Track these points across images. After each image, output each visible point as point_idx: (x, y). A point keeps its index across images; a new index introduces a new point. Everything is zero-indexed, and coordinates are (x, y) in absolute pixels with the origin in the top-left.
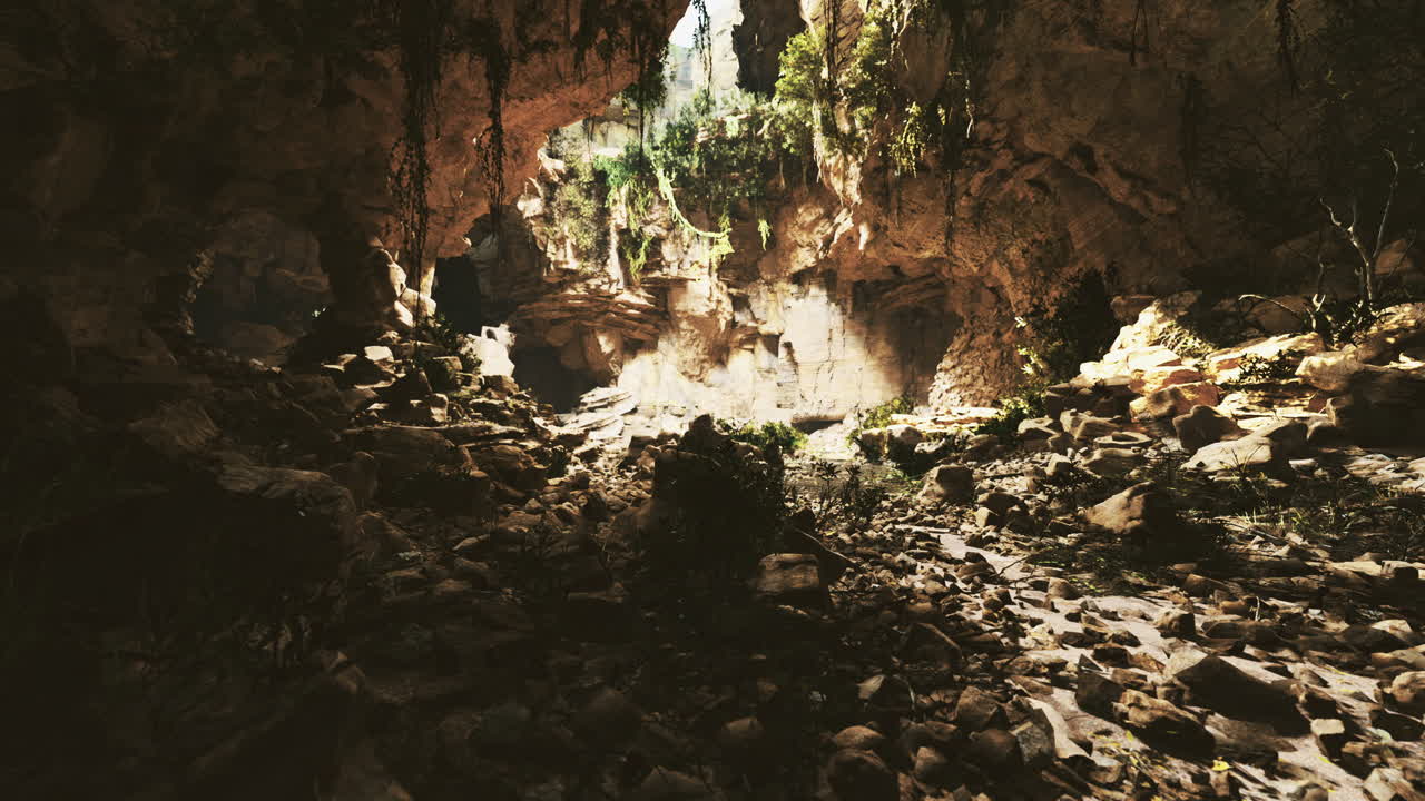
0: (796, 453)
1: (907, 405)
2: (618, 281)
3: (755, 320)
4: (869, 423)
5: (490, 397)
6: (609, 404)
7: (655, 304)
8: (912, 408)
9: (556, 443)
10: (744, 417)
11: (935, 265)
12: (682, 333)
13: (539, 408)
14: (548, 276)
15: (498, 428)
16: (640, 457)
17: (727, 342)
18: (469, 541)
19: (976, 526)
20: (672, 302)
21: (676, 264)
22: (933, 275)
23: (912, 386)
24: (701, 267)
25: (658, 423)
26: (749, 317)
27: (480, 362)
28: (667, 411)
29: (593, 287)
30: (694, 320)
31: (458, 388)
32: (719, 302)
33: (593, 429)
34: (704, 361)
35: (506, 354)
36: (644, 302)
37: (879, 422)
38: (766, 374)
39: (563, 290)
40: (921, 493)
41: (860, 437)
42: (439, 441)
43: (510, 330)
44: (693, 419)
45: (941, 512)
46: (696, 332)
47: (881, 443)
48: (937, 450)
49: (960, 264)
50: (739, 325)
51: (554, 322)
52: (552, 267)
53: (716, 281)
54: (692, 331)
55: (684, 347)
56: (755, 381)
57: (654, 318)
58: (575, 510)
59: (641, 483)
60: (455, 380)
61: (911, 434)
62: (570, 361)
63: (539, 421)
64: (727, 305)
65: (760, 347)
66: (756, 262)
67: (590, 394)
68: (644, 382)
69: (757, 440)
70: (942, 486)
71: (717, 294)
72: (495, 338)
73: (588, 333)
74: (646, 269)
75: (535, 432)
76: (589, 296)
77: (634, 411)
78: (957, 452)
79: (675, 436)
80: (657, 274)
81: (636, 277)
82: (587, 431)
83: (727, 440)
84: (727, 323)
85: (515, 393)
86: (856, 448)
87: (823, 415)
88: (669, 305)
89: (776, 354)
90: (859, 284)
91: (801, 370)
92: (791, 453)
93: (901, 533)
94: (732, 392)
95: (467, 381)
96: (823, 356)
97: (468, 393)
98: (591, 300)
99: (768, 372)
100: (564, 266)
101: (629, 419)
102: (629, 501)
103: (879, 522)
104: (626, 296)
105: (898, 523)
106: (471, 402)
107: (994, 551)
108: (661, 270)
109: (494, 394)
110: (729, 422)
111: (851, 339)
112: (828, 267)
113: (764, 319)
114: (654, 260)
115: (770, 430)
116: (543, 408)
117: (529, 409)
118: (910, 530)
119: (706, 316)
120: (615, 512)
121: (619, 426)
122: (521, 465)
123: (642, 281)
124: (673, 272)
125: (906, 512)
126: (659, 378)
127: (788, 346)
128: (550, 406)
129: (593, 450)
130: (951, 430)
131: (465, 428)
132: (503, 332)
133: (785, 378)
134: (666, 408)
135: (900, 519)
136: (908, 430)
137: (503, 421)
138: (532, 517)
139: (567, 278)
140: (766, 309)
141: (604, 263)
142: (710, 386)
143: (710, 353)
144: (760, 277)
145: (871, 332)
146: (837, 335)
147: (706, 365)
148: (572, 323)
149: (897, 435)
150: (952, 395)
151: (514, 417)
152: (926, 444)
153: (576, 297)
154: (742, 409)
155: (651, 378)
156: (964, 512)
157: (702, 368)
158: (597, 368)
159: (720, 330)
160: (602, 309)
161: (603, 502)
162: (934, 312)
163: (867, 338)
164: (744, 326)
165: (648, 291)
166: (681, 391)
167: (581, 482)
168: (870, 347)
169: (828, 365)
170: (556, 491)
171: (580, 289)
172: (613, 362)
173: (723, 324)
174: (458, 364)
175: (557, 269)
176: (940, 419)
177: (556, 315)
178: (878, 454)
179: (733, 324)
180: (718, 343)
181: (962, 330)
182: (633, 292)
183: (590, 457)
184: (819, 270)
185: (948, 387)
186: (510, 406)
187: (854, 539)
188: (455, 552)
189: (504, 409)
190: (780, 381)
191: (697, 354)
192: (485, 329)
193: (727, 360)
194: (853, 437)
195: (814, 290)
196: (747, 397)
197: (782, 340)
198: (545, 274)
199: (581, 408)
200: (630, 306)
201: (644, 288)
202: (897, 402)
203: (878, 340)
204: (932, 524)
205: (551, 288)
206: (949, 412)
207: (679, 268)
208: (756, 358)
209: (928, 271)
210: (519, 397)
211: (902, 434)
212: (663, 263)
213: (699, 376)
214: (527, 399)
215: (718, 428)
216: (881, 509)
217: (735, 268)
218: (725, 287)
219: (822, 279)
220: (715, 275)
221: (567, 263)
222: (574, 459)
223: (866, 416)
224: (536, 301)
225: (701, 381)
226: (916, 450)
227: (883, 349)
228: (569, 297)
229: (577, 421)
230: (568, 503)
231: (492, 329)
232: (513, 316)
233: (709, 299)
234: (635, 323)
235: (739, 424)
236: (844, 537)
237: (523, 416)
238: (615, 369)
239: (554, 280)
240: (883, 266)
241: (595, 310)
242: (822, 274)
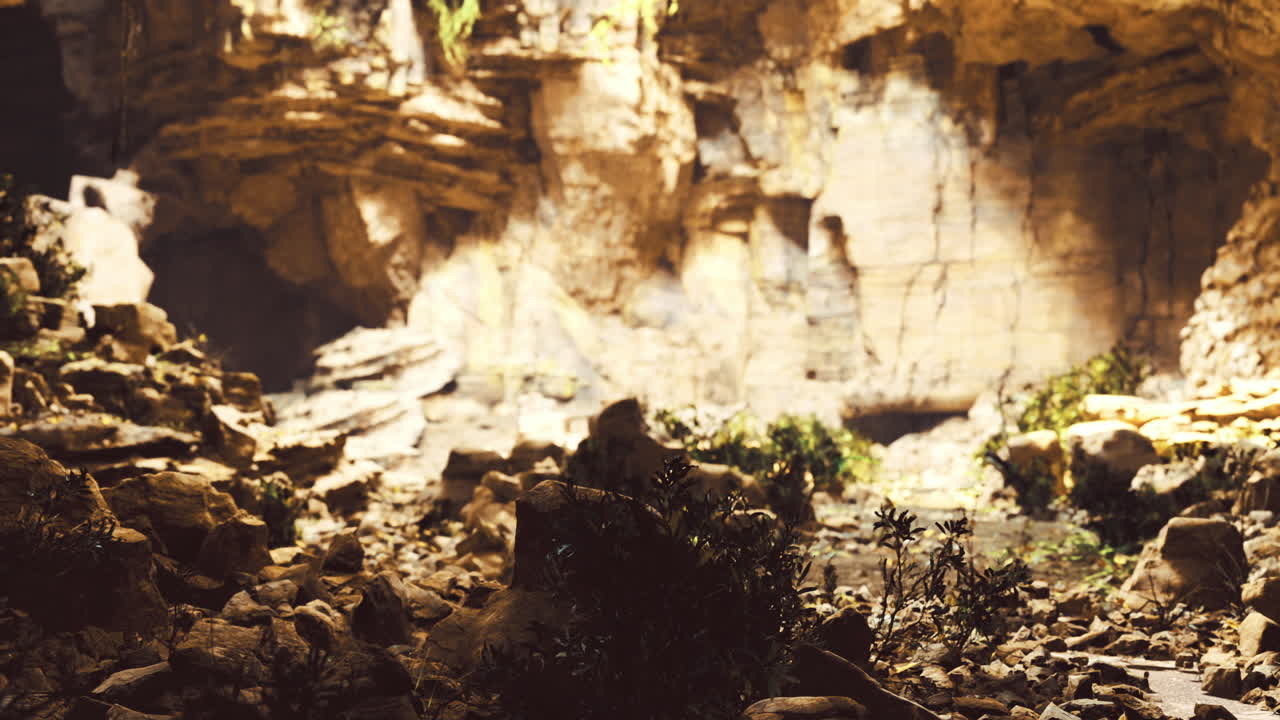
0: (851, 490)
1: (1124, 377)
2: (410, 66)
3: (749, 158)
4: (1032, 418)
5: (107, 355)
6: (388, 370)
7: (503, 121)
8: (1138, 380)
9: (267, 468)
10: (722, 403)
11: (1199, 24)
12: (569, 193)
13: (227, 383)
14: (237, 52)
15: (132, 433)
16: (470, 499)
17: (680, 217)
18: (127, 675)
19: (1238, 654)
20: (545, 114)
21: (556, 20)
22: (1191, 49)
23: (1143, 325)
24: (617, 28)
25: (513, 419)
26: (737, 152)
27: (80, 273)
28: (533, 387)
29: (348, 80)
30: (602, 162)
31: (31, 336)
32: (661, 115)
33: (354, 432)
34: (622, 263)
35: (130, 244)
36: (474, 116)
37: (1055, 417)
38: (778, 296)
39: (275, 85)
40: (1127, 585)
41: (1003, 454)
42: (38, 463)
43: (142, 185)
44: (596, 410)
45: (1162, 624)
46: (606, 190)
47: (1055, 468)
48: (1185, 485)
49: (1258, 23)
50: (711, 173)
51: (254, 166)
52: (246, 29)
53: (655, 63)
54: (594, 188)
55: (575, 227)
56: (751, 315)
57: (501, 155)
58: (333, 619)
59: (476, 561)
60: (23, 315)
61: (1128, 448)
62: (290, 262)
63: (228, 415)
64: (682, 123)
65: (763, 226)
66: (752, 18)
67: (341, 343)
68: (474, 316)
69: (753, 460)
70: (1174, 566)
71: (657, 97)
72: (103, 207)
73: (334, 194)
74: (481, 33)
75: (219, 443)
76: (339, 103)
77: (450, 388)
78: (1228, 488)
79: (554, 451)
80: (506, 46)
81: (456, 54)
82: (341, 440)
83: (678, 460)
84: (683, 168)
85: (167, 347)
86: (994, 479)
87: (919, 401)
88: (536, 122)
89: (803, 243)
90: (1008, 71)
91: (865, 283)
92: (836, 491)
93: (1063, 667)
94: (692, 340)
95: (53, 318)
96: (918, 250)
97: (55, 348)
98: (342, 113)
99: (785, 288)
100: (277, 28)
101: (441, 406)
102: (456, 599)
103: (1021, 645)
104: (430, 102)
105: (1063, 648)
106: (64, 370)
107: (1263, 703)
108: (516, 36)
109: (119, 350)
110: (685, 417)
111: (992, 206)
112: (933, 28)
113: (772, 159)
114: (499, 11)
115: (786, 436)
116: (237, 382)
117: (202, 387)
118: (1083, 661)
119: (631, 151)
120: (424, 624)
121: (414, 424)
122: (208, 515)
123: (471, 64)
124: (546, 42)
125: (1087, 625)
126: (512, 307)
127: (834, 225)
128: (250, 376)
129: (356, 484)
130: (1222, 437)
131: (57, 432)
132: (123, 191)
133: (827, 304)
134: (528, 379)
135: (1070, 641)
136: (1122, 435)
137: (142, 413)
138: (243, 631)
139: (284, 56)
140: (779, 134)
141: (375, 20)
142: (640, 323)
143: (640, 243)
144: (767, 55)
145: (1040, 191)
146: (955, 197)
147: (629, 272)
148: (294, 169)
149: (1094, 448)
150: (1239, 347)
151: (165, 403)
152: (1159, 469)
153: (304, 105)
154: (719, 382)
155: (492, 308)
156: (1217, 626)
157: (620, 281)
158: (359, 281)
159: (662, 185)
160: (370, 135)
161: (397, 600)
162: (1199, 141)
163: (1030, 208)
164: (723, 177)
165: (485, 87)
166: (567, 337)
167: (345, 557)
168: (1037, 224)
169: (934, 272)
170: (292, 576)
171: (316, 85)
172: (397, 267)
173: (670, 172)
174: (31, 277)
175: (261, 36)
176: (1204, 409)
177: (253, 148)
178: (1047, 494)
179: (695, 172)
180: (660, 216)
181: (1265, 187)
182: (446, 90)
183: (350, 500)
184: (910, 36)
185: (1228, 327)
186: (159, 378)
187: (957, 679)
188: (98, 696)
189: (144, 385)
190: (813, 312)
191: (607, 245)
192: (79, 183)
193: (681, 263)
194: (989, 455)
195: (897, 85)
196: (732, 350)
197: (819, 211)
198: (228, 48)
199: (317, 380)
200: (438, 126)
201: (474, 80)
202: (1100, 367)
203: (1058, 211)
204: (1139, 648)
205: (244, 81)
206: (1226, 392)
207: (562, 30)
208: (753, 255)
209: (1182, 39)
210: (178, 357)
211: (1107, 446)
212: (522, 19)
213: (612, 300)
214: (195, 362)
215: (657, 430)
216: (1031, 620)
217: (700, 30)
218: (676, 80)
219: (920, 58)
220: (652, 48)
221: (281, 18)
222: (314, 505)
223: (1026, 400)
224: (208, 113)
225: (616, 312)
226: (1136, 484)
227: (1070, 232)
228: (285, 104)
229: (308, 414)
230: (318, 602)
231: (98, 183)
232: (149, 152)
233: (638, 110)
234: (452, 169)
235: (709, 422)
236: (936, 675)
237: (189, 402)
238: (400, 282)
239: (250, 62)
240: (1069, 28)
241: (355, 136)
242: (919, 47)
